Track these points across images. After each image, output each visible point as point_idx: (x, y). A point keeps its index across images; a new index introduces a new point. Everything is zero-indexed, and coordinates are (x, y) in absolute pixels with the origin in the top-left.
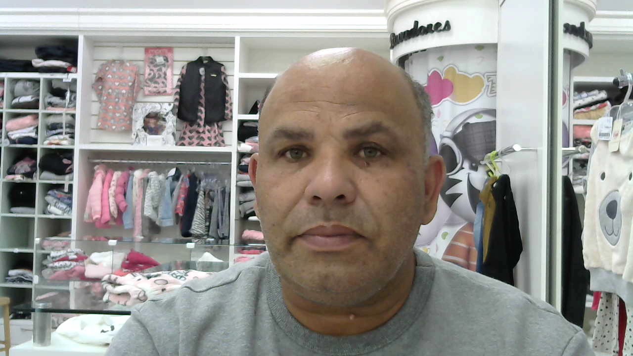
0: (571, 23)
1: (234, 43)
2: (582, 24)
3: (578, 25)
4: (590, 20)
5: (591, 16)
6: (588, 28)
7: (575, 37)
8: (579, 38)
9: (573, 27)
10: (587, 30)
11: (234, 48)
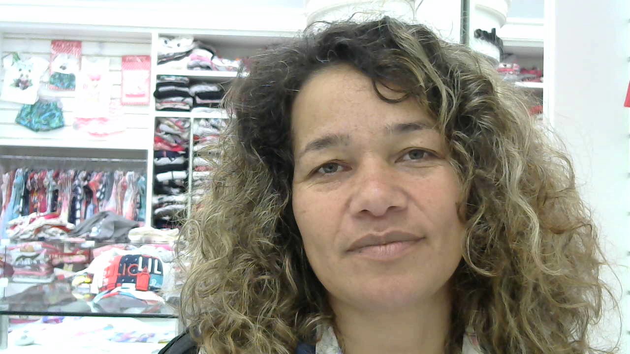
0: (483, 29)
1: (150, 39)
2: (494, 30)
3: (489, 31)
4: (502, 26)
5: (502, 23)
6: (498, 34)
7: (486, 42)
8: (490, 43)
9: (485, 32)
10: (498, 36)
11: (150, 43)
